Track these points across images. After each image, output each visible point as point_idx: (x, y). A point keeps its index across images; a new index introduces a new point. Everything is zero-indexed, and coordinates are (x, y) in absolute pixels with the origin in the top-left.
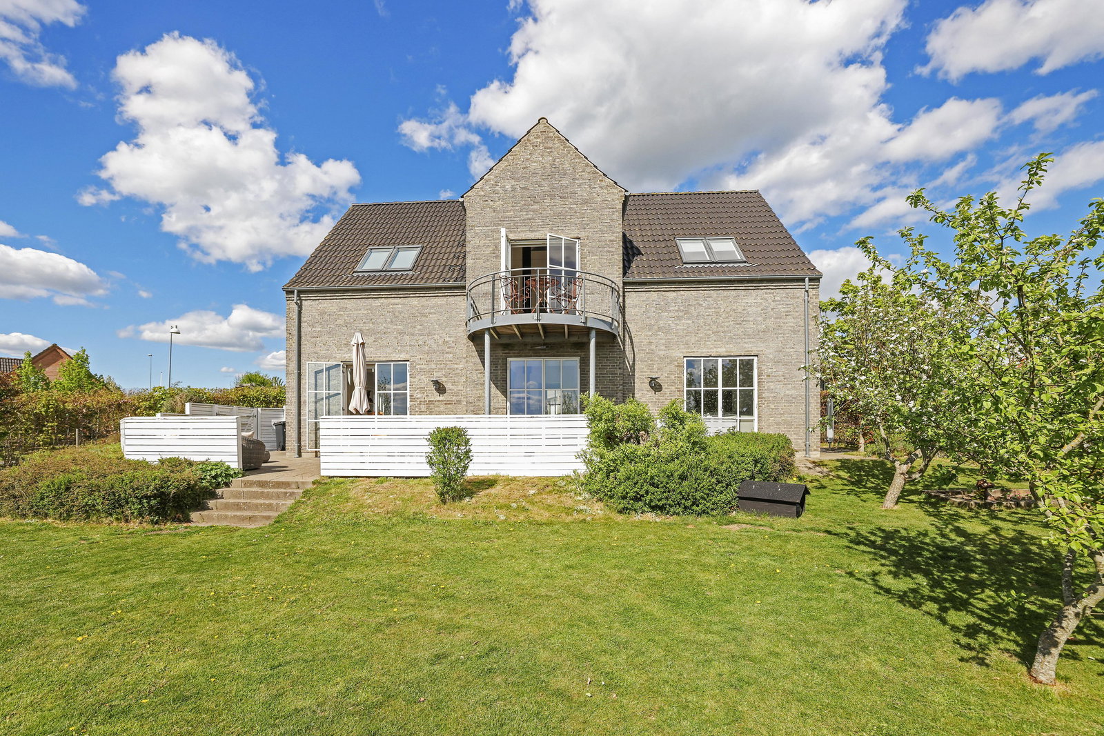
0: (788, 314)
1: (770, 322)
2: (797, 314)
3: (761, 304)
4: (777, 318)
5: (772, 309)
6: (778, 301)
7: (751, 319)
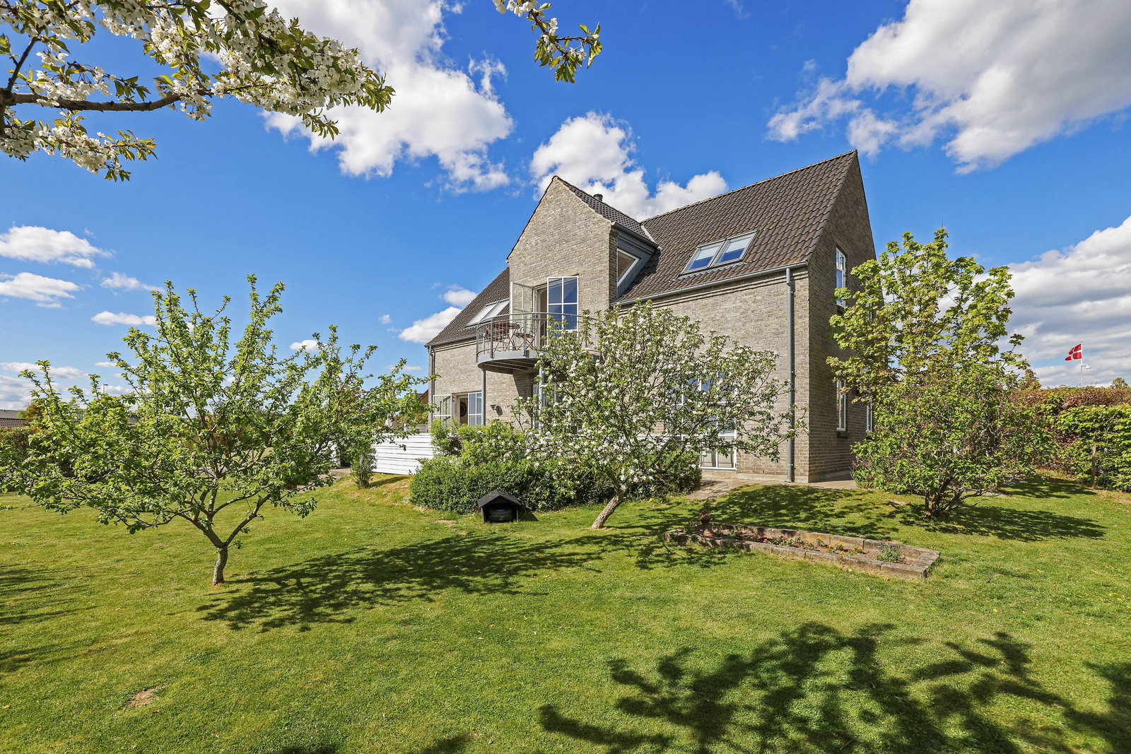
0: (770, 314)
1: (750, 326)
2: (781, 313)
3: (740, 307)
4: (758, 320)
5: (753, 311)
6: (759, 301)
7: (730, 326)
